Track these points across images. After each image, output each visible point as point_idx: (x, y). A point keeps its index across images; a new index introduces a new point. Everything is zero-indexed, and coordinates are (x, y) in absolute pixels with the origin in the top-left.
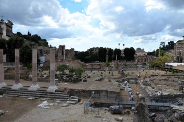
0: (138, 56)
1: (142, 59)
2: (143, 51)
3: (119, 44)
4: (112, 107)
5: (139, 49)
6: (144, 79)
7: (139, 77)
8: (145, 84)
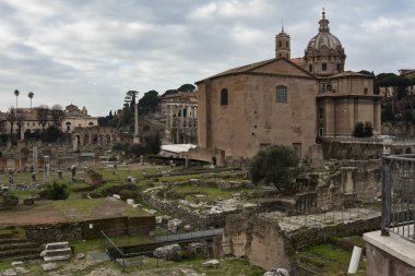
0: (76, 128)
1: (86, 136)
2: (83, 114)
3: (17, 93)
4: (160, 250)
5: (72, 108)
6: (152, 185)
7: (137, 181)
8: (169, 196)
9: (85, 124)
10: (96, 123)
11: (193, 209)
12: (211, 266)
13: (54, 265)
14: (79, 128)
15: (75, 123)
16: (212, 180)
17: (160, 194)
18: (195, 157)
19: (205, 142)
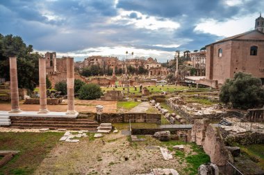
1: (155, 71)
2: (154, 61)
4: (158, 133)
5: (150, 59)
6: (173, 96)
7: (166, 94)
8: (178, 103)
9: (155, 66)
10: (160, 66)
11: (188, 111)
12: (178, 149)
13: (100, 135)
14: (152, 68)
15: (151, 66)
16: (206, 96)
17: (174, 102)
18: (202, 83)
19: (209, 76)
